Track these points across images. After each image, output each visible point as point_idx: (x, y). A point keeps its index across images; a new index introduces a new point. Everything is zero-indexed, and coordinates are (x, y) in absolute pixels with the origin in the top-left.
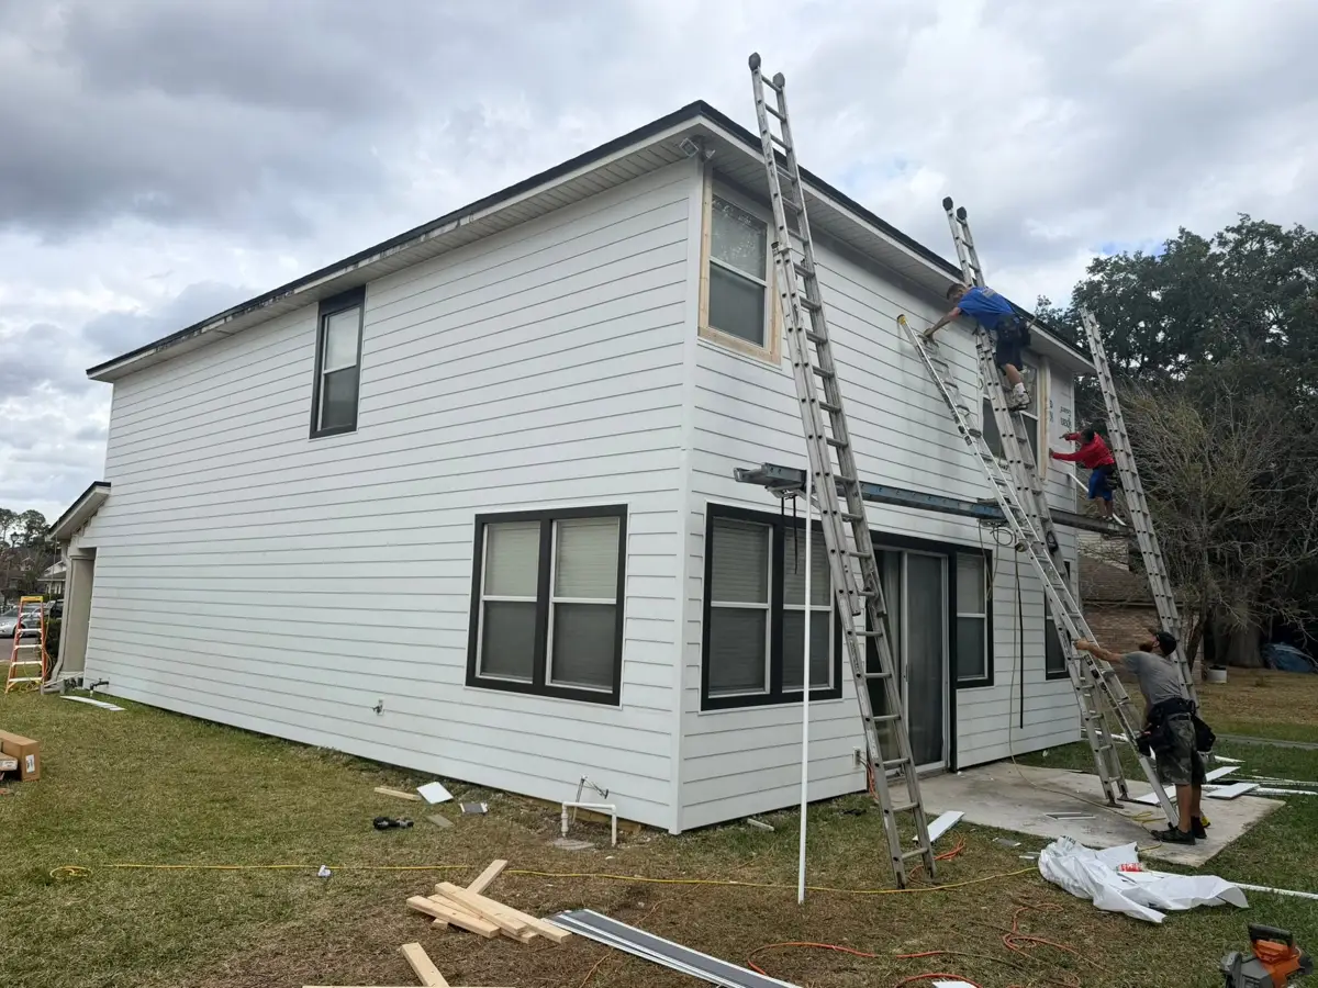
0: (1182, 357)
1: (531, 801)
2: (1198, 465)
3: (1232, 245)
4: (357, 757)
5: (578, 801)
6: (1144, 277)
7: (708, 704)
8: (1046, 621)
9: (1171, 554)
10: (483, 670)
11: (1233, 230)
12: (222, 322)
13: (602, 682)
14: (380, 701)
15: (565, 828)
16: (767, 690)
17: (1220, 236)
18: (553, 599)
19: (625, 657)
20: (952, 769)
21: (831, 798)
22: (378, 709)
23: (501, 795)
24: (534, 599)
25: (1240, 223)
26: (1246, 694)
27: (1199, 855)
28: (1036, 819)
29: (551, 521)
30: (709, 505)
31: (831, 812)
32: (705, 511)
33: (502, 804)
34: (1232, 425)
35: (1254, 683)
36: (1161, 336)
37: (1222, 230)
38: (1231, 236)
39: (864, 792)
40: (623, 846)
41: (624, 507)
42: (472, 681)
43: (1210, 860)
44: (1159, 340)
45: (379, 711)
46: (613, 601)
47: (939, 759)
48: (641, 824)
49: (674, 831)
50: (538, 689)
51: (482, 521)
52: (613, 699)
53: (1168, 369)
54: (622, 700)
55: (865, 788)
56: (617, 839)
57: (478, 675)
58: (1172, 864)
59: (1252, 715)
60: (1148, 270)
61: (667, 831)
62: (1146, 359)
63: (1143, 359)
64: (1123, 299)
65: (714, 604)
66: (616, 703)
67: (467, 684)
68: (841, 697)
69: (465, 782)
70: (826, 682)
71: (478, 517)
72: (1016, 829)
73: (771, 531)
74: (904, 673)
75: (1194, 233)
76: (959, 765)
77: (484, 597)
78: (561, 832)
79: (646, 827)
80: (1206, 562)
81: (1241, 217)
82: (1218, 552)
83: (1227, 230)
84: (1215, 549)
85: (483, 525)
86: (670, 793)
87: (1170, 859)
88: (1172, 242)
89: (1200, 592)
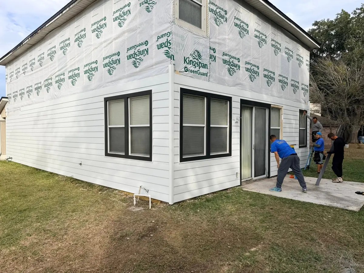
0: (339, 52)
1: (126, 193)
2: (345, 83)
3: (358, 14)
4: (76, 179)
5: (139, 194)
6: (329, 27)
7: (182, 160)
8: (299, 129)
9: (335, 110)
10: (110, 151)
11: (358, 9)
12: (28, 40)
13: (146, 153)
14: (81, 161)
15: (135, 203)
16: (205, 154)
17: (355, 11)
18: (130, 126)
19: (153, 144)
20: (269, 177)
21: (228, 189)
22: (81, 164)
23: (117, 191)
24: (124, 126)
25: (361, 7)
26: (355, 151)
27: (357, 206)
28: (298, 194)
29: (128, 98)
30: (181, 89)
31: (227, 193)
32: (179, 91)
33: (117, 194)
34: (356, 70)
35: (357, 148)
36: (333, 45)
37: (355, 10)
38: (358, 11)
39: (239, 186)
40: (153, 209)
41: (151, 91)
42: (107, 154)
43: (361, 208)
44: (332, 47)
45: (81, 165)
46: (149, 125)
47: (264, 174)
48: (160, 201)
49: (171, 203)
50: (127, 156)
51: (107, 100)
52: (150, 159)
53: (334, 56)
54: (153, 160)
55: (240, 185)
56: (152, 207)
57: (109, 152)
58: (348, 210)
59: (358, 157)
60: (330, 25)
61: (168, 203)
62: (328, 53)
63: (327, 53)
64: (323, 34)
65: (184, 125)
66: (151, 160)
67: (105, 156)
68: (231, 156)
69: (107, 187)
70: (226, 151)
71: (105, 99)
72: (291, 198)
73: (205, 99)
74: (253, 147)
75: (346, 11)
76: (271, 176)
77: (109, 126)
78: (133, 204)
79: (161, 202)
80: (346, 112)
81: (362, 5)
82: (350, 109)
83: (357, 9)
84: (349, 108)
85: (107, 101)
86: (169, 191)
87: (347, 208)
88: (339, 14)
89: (344, 121)
